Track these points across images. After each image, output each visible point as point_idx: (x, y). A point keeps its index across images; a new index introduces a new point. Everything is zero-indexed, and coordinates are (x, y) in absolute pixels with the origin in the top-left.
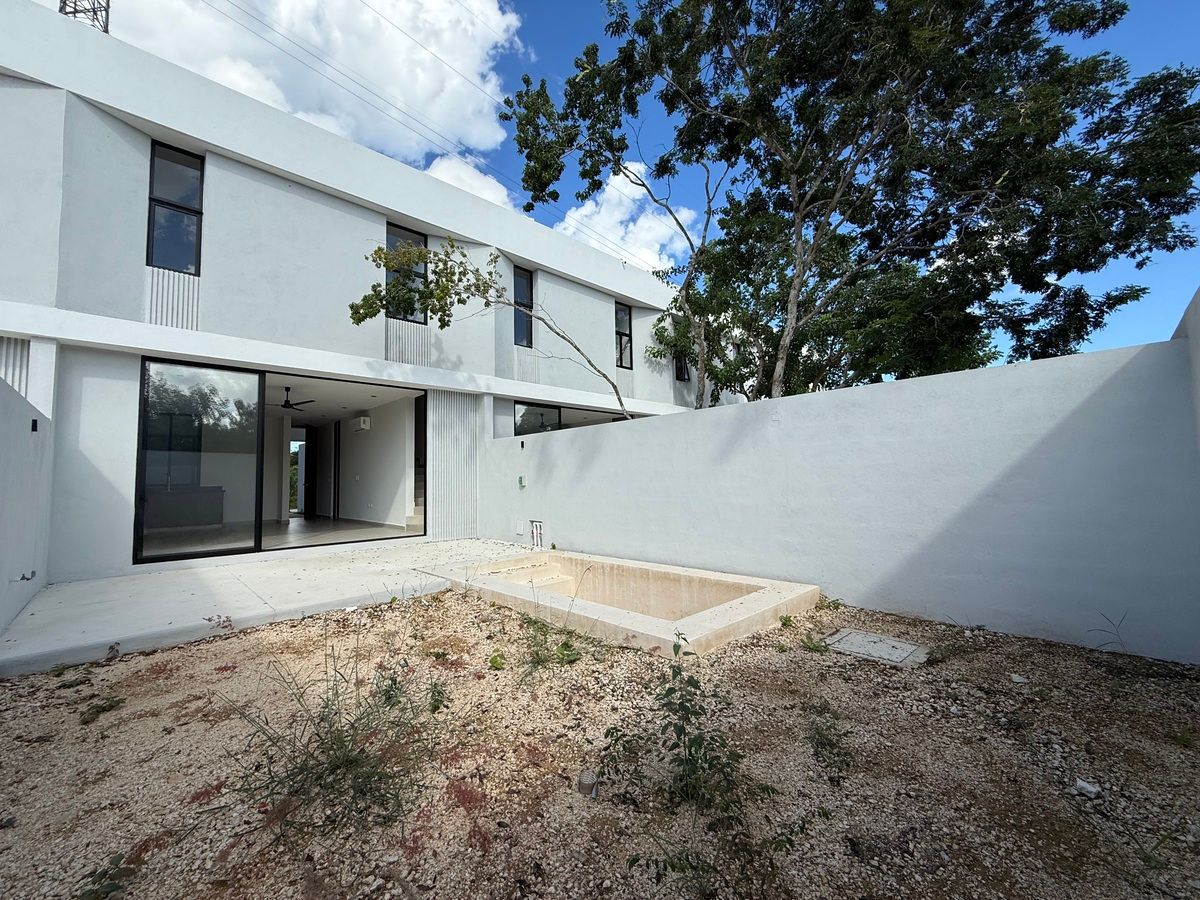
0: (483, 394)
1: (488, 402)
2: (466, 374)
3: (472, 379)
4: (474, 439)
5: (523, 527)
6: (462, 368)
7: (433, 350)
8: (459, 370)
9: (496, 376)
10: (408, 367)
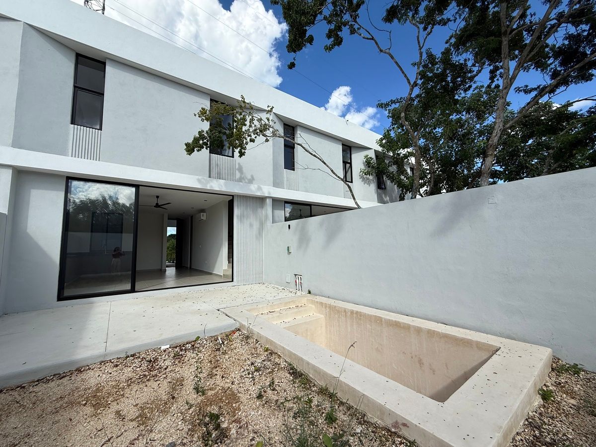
0: (267, 197)
1: (269, 202)
2: (256, 186)
3: (259, 189)
4: (262, 225)
5: (290, 278)
6: (254, 182)
7: (237, 172)
8: (252, 183)
9: (274, 186)
10: (222, 182)
